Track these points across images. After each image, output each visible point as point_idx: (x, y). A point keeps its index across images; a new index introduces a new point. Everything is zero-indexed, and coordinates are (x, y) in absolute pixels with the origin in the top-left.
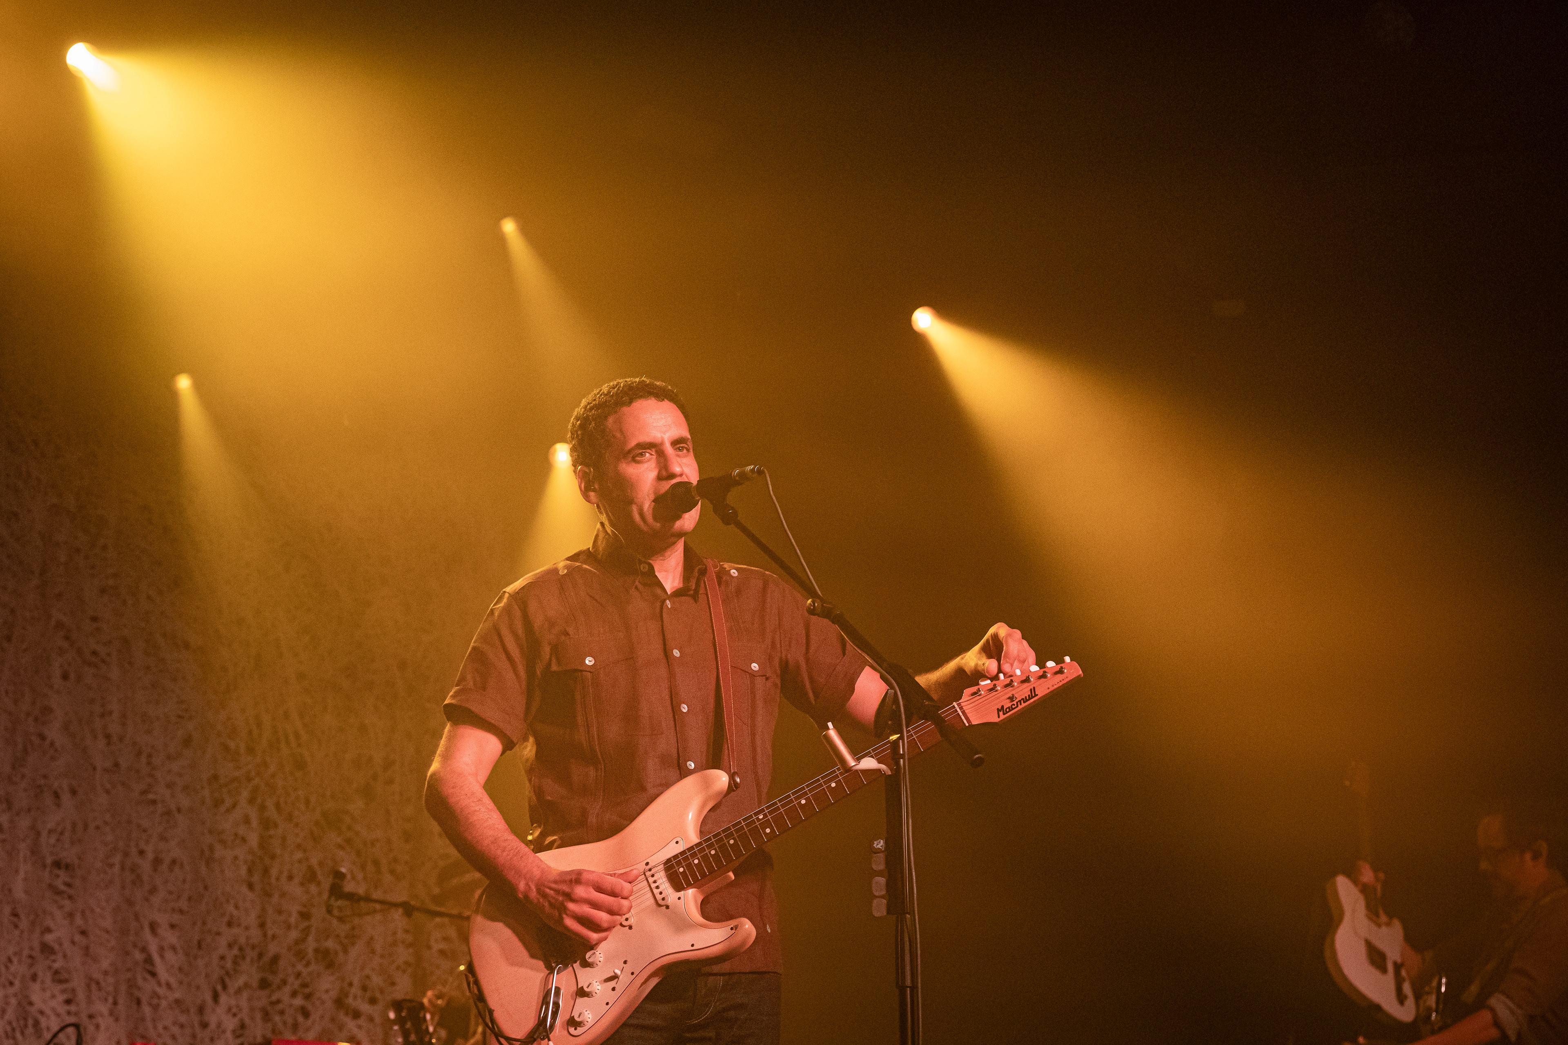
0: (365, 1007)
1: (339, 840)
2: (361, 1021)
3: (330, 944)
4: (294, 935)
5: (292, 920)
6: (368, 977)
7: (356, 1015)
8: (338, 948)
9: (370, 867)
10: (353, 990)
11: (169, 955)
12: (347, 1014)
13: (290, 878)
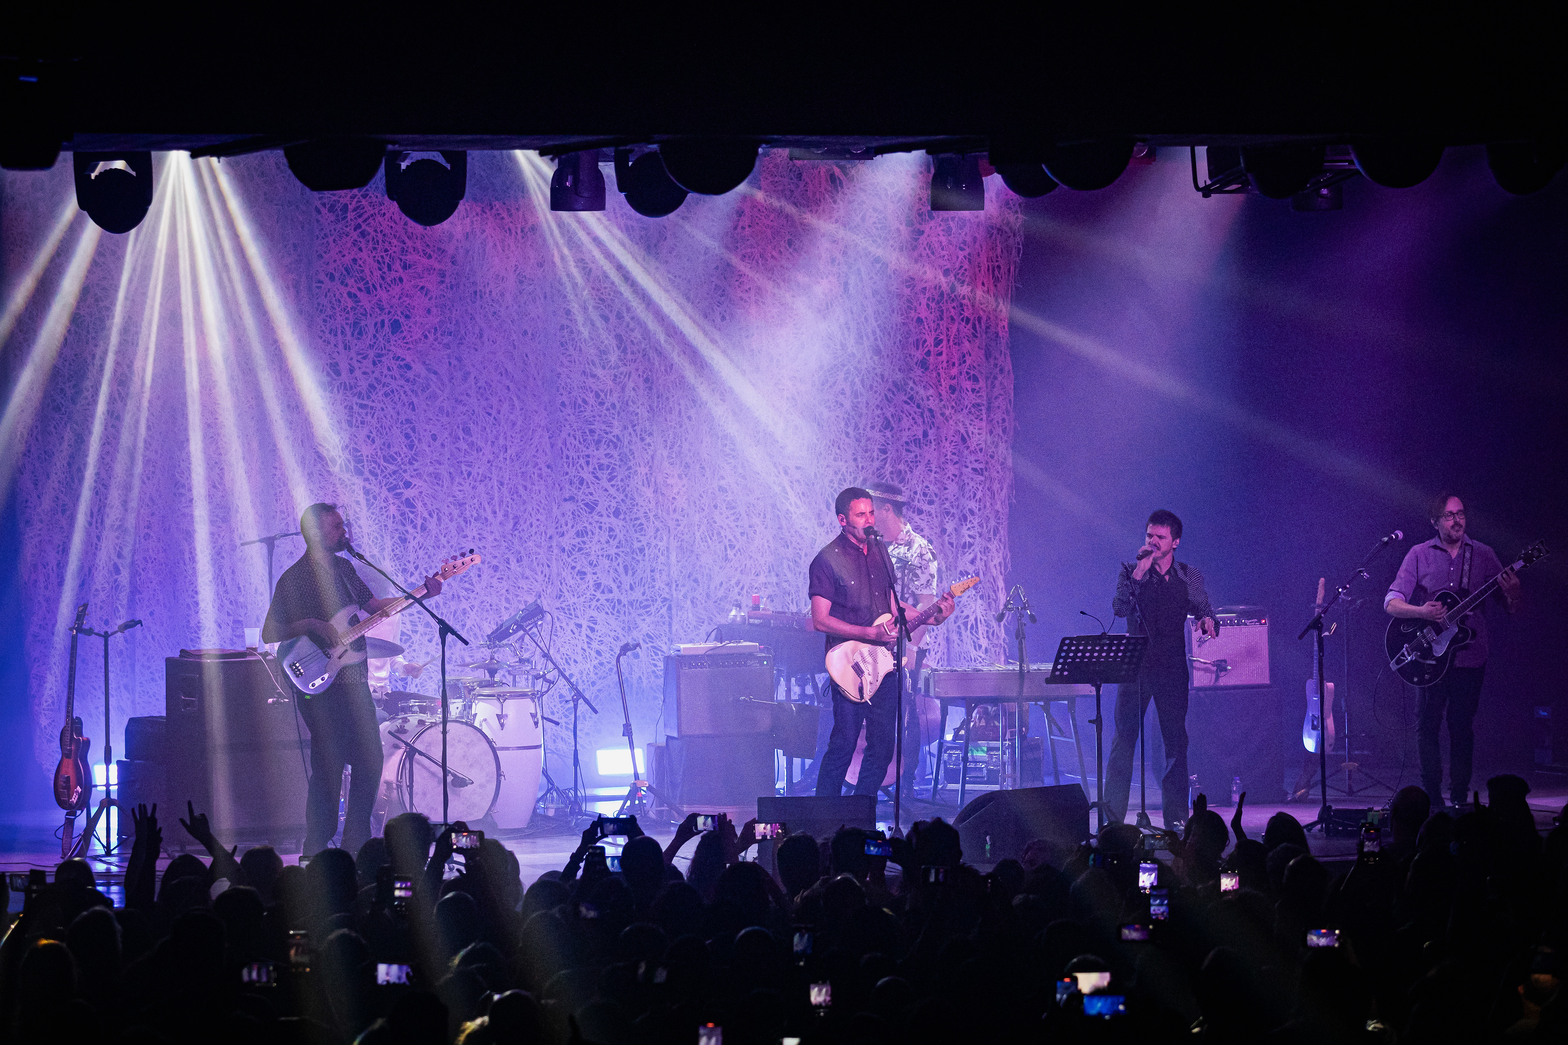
0: (926, 507)
1: (905, 398)
2: (923, 516)
3: (902, 467)
4: (877, 464)
5: (875, 454)
6: (927, 487)
7: (920, 512)
8: (907, 469)
9: (927, 413)
10: (918, 496)
11: (796, 485)
12: (914, 512)
13: (873, 428)
